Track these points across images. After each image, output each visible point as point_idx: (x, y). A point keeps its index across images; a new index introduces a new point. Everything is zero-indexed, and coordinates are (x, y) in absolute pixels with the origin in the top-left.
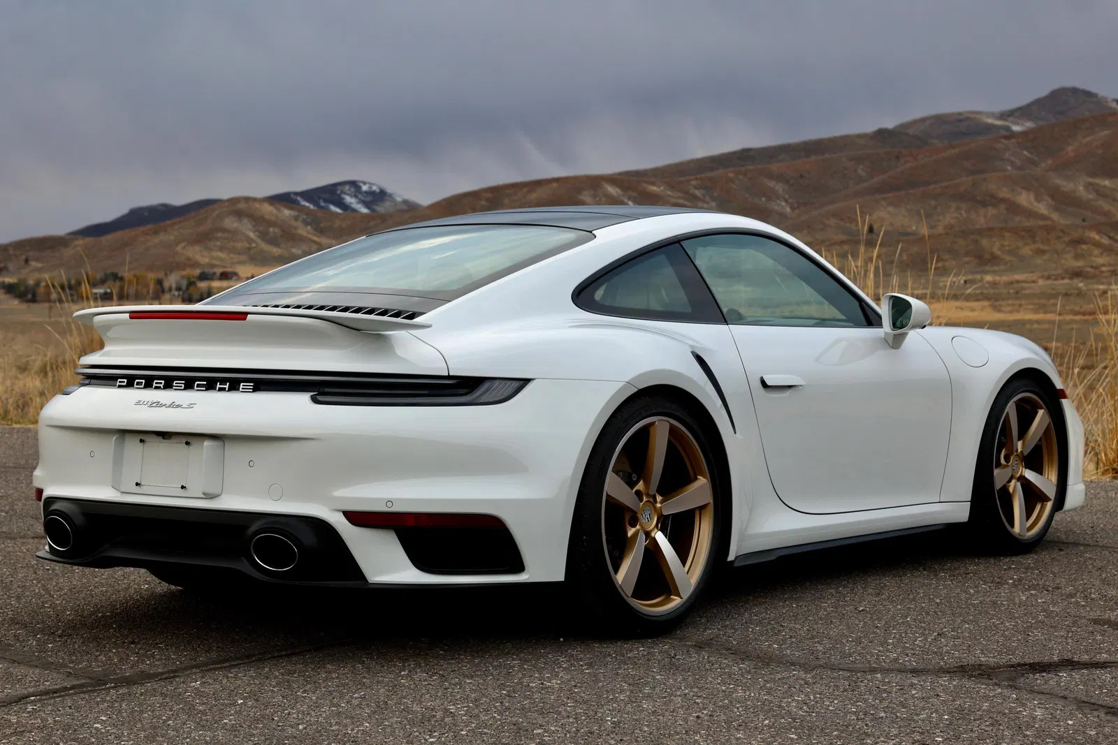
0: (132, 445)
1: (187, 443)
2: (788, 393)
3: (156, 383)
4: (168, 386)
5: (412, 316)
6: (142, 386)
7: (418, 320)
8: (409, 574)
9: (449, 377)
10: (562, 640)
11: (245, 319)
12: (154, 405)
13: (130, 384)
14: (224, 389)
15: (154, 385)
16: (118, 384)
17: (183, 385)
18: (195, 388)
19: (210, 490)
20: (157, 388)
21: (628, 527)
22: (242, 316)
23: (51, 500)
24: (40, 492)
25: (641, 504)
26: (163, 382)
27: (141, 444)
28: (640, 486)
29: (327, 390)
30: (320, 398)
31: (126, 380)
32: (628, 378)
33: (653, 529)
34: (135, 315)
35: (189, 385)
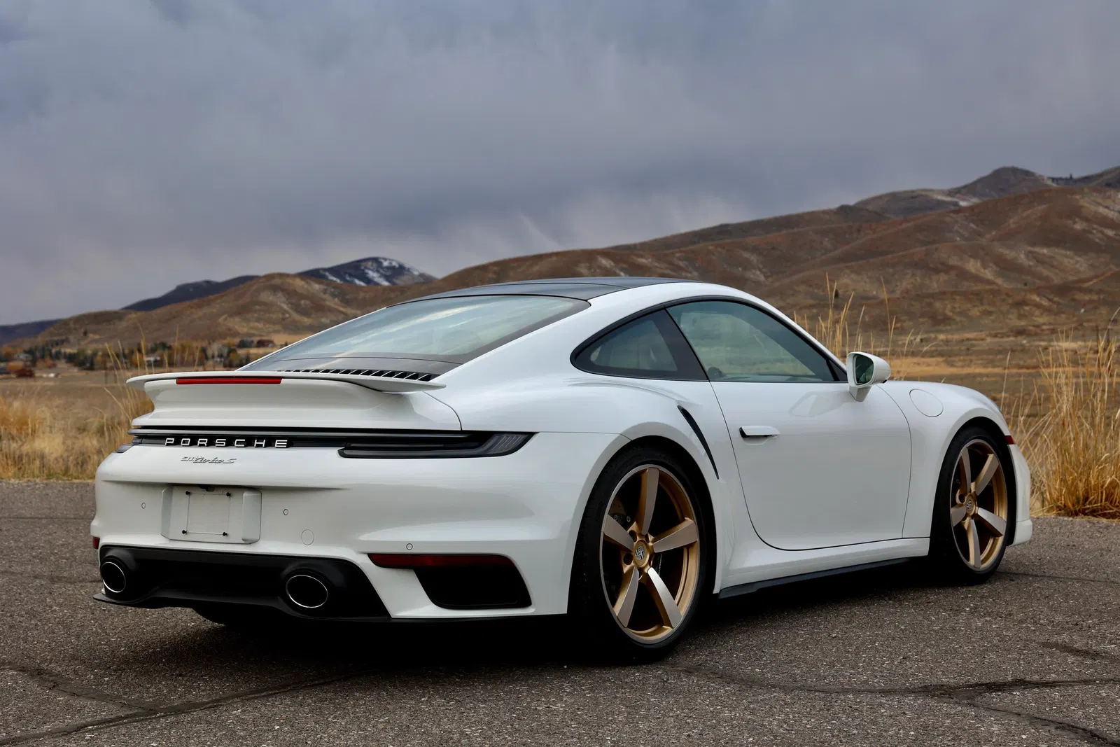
0: (179, 498)
1: (229, 495)
2: (766, 441)
3: (201, 441)
4: (211, 443)
5: (428, 378)
6: (188, 444)
7: (433, 381)
8: (428, 610)
9: (462, 432)
10: (565, 667)
11: (279, 383)
12: (198, 461)
13: (177, 443)
14: (261, 446)
15: (199, 443)
16: (167, 442)
17: (224, 443)
18: (235, 445)
19: (250, 537)
20: (201, 445)
21: (624, 564)
22: (277, 380)
23: (107, 548)
24: (97, 540)
25: (635, 543)
26: (207, 440)
27: (187, 496)
28: (634, 527)
29: (353, 445)
30: (347, 452)
31: (173, 439)
32: (621, 431)
33: (646, 565)
34: (181, 381)
35: (230, 442)
